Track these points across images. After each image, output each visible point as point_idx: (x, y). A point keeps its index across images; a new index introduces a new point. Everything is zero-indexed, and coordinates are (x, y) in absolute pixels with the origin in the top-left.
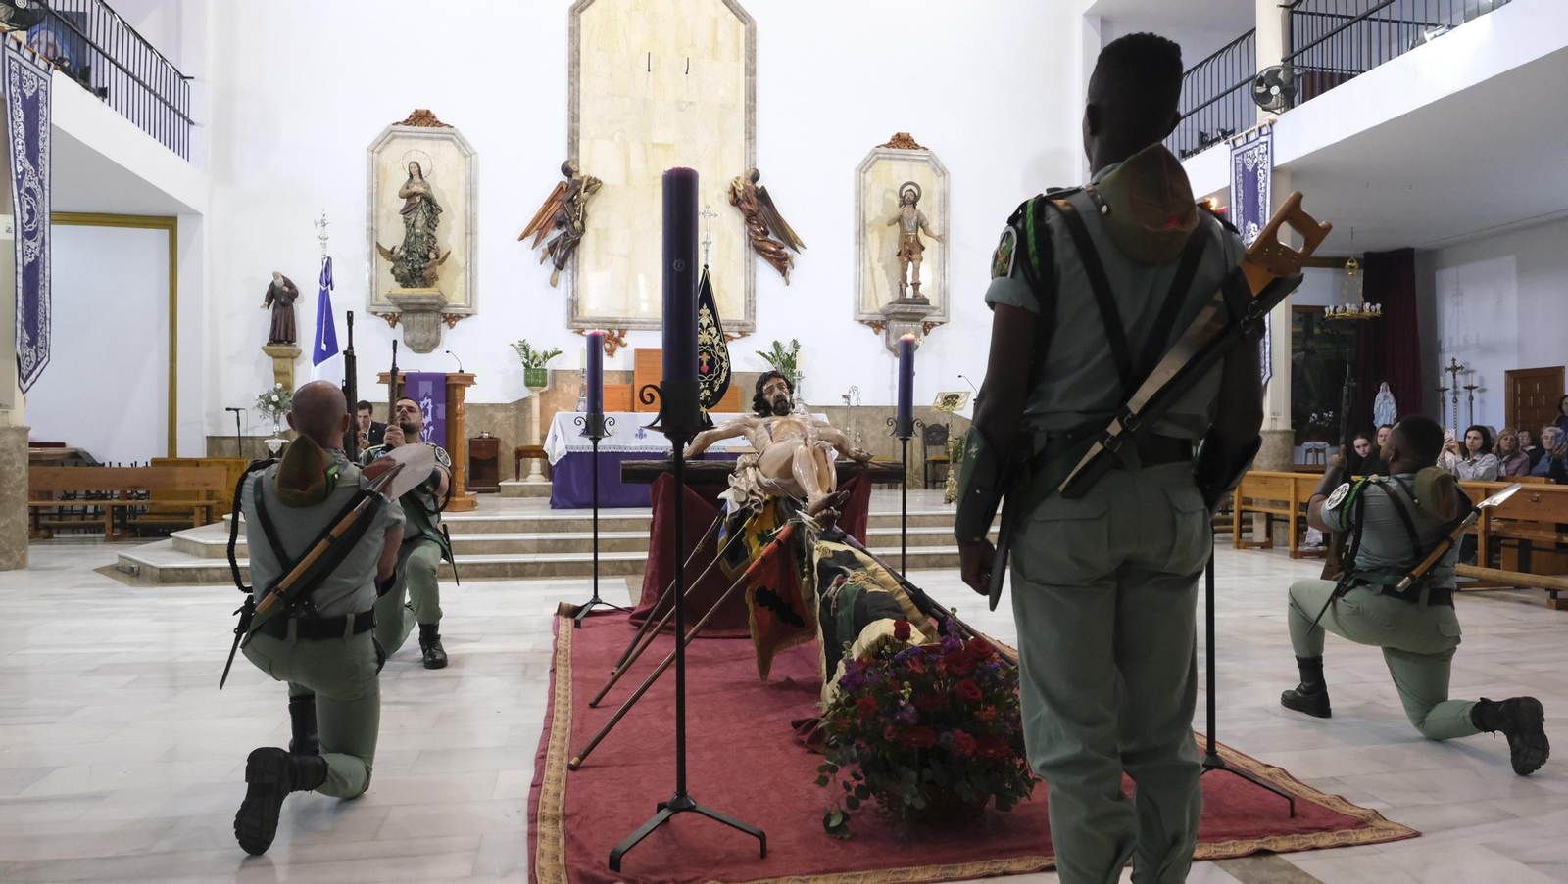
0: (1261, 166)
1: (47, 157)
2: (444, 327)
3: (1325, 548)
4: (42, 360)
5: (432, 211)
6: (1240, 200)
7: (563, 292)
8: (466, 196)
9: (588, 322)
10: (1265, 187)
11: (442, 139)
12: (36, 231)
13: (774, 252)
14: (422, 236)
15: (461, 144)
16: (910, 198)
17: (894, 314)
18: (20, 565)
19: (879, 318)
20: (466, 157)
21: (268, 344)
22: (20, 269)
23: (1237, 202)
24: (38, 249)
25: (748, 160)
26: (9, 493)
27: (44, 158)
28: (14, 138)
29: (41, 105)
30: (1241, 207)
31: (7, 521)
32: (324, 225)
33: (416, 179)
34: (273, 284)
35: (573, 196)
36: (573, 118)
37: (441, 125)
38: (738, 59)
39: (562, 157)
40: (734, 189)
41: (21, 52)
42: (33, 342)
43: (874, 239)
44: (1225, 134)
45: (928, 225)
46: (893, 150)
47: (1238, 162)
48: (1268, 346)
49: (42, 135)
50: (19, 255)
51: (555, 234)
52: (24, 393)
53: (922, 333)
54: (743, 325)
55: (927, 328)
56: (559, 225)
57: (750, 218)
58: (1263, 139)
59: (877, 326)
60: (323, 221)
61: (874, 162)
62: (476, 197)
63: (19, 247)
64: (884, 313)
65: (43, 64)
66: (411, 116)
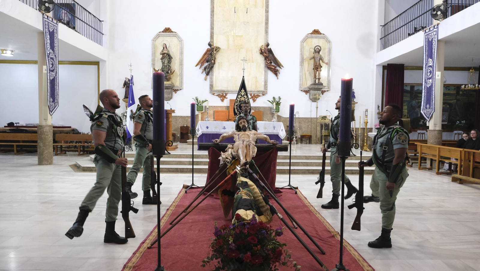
0: (434, 39)
1: (57, 48)
2: (174, 93)
3: (449, 171)
4: (56, 106)
5: (170, 58)
6: (427, 51)
7: (208, 83)
8: (180, 54)
9: (216, 91)
10: (435, 47)
11: (173, 36)
12: (54, 69)
13: (273, 69)
14: (166, 66)
15: (178, 37)
16: (317, 51)
17: (312, 88)
18: (51, 163)
19: (307, 89)
20: (180, 41)
21: (124, 98)
22: (49, 81)
23: (426, 51)
24: (55, 75)
25: (266, 40)
26: (47, 144)
27: (56, 49)
28: (47, 44)
29: (55, 33)
30: (427, 53)
31: (47, 151)
32: (131, 66)
33: (165, 49)
34: (125, 81)
35: (212, 53)
36: (212, 28)
37: (173, 32)
38: (263, 8)
39: (208, 40)
40: (261, 49)
41: (48, 19)
42: (53, 101)
43: (306, 64)
44: (423, 28)
45: (323, 59)
46: (313, 35)
47: (426, 37)
48: (433, 101)
49: (55, 42)
50: (48, 77)
51: (206, 64)
52: (51, 116)
53: (321, 94)
54: (263, 92)
55: (323, 92)
56: (207, 62)
57: (266, 58)
58: (435, 30)
59: (306, 92)
60: (131, 65)
61: (306, 39)
62: (183, 54)
63: (48, 75)
64: (308, 88)
65: (55, 22)
66: (164, 30)
